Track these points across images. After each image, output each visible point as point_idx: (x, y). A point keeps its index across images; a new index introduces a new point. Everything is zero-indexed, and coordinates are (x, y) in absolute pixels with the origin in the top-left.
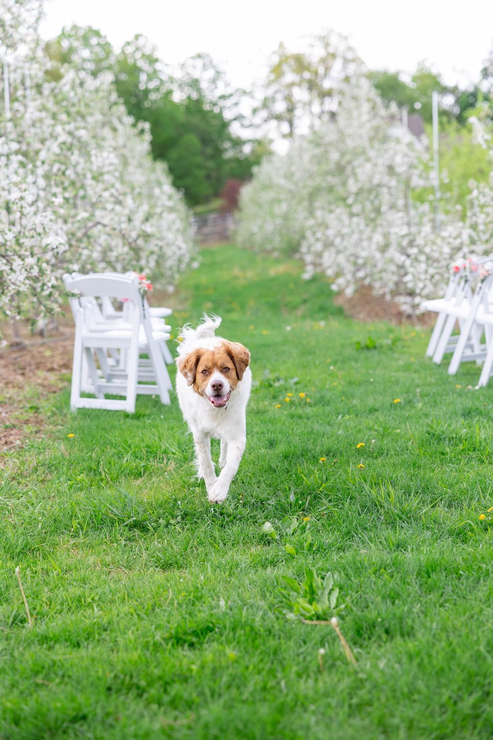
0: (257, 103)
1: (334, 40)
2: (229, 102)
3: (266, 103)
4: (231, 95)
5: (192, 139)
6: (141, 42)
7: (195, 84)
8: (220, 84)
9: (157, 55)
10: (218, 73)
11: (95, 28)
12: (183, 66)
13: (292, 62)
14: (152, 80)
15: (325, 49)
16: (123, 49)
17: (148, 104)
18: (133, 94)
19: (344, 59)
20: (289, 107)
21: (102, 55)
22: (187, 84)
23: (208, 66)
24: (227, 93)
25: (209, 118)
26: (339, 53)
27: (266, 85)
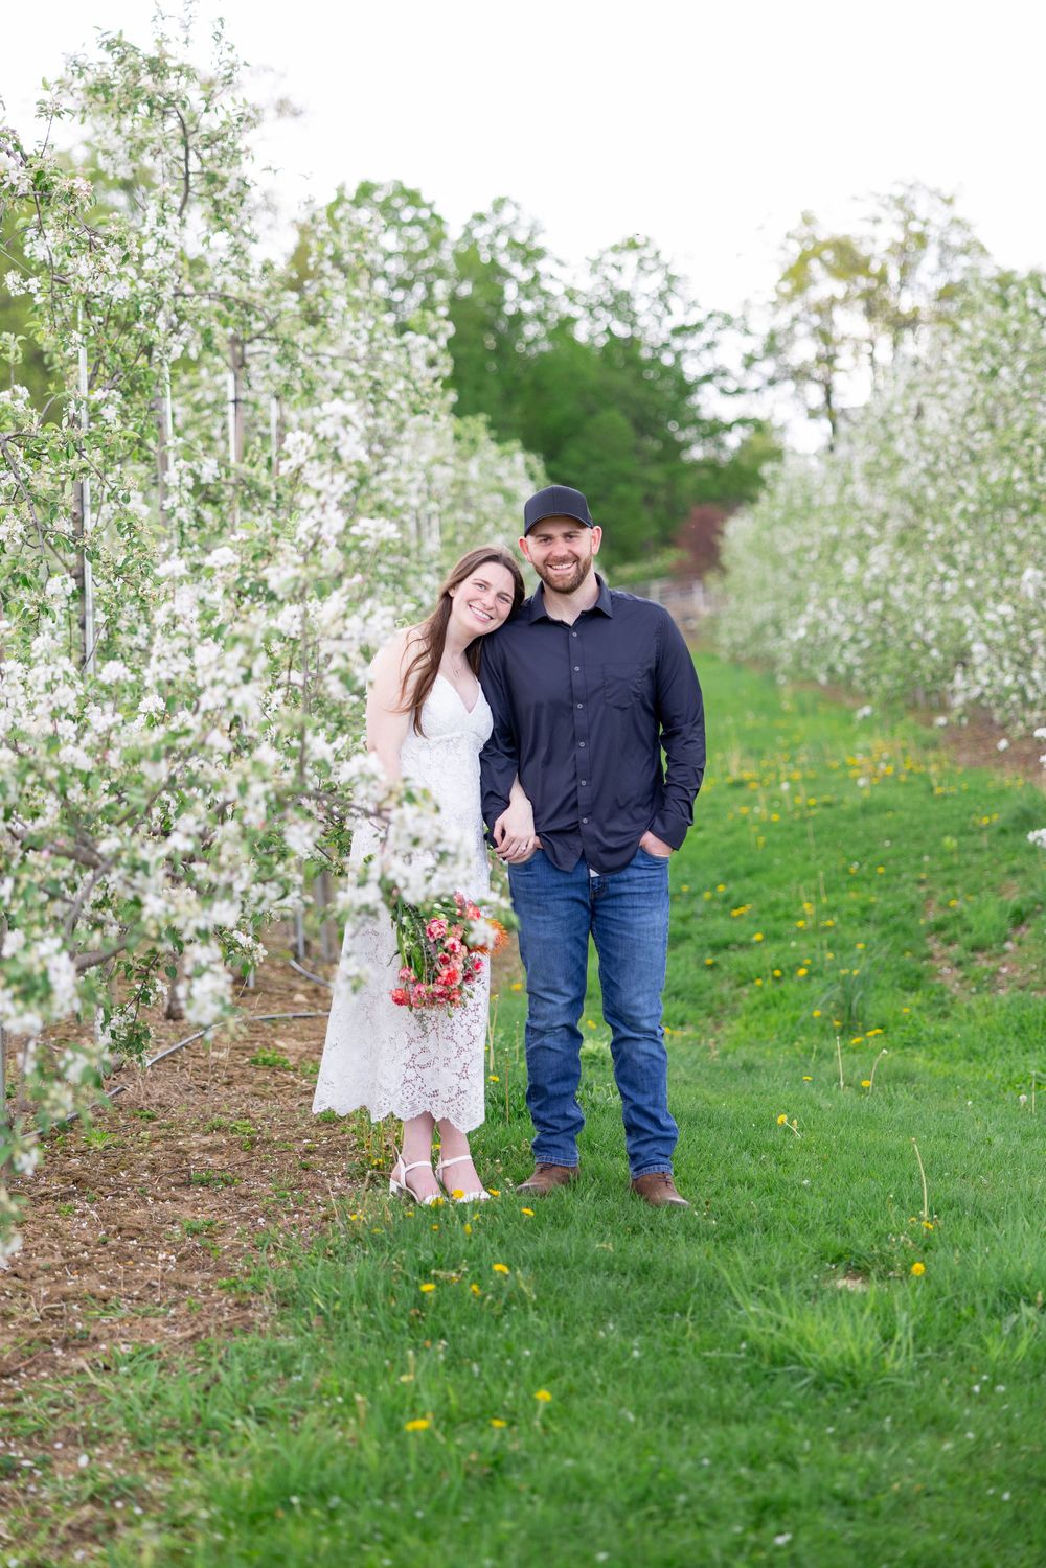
0: (755, 345)
1: (922, 208)
2: (694, 343)
3: (772, 348)
4: (698, 327)
5: (615, 419)
6: (508, 214)
7: (620, 304)
8: (674, 302)
9: (540, 242)
10: (671, 279)
11: (409, 185)
12: (595, 266)
13: (829, 255)
14: (528, 297)
15: (905, 224)
16: (468, 231)
17: (520, 347)
18: (489, 326)
19: (945, 247)
20: (824, 350)
21: (422, 244)
22: (602, 304)
23: (649, 265)
24: (690, 322)
25: (651, 374)
26: (933, 233)
27: (774, 304)
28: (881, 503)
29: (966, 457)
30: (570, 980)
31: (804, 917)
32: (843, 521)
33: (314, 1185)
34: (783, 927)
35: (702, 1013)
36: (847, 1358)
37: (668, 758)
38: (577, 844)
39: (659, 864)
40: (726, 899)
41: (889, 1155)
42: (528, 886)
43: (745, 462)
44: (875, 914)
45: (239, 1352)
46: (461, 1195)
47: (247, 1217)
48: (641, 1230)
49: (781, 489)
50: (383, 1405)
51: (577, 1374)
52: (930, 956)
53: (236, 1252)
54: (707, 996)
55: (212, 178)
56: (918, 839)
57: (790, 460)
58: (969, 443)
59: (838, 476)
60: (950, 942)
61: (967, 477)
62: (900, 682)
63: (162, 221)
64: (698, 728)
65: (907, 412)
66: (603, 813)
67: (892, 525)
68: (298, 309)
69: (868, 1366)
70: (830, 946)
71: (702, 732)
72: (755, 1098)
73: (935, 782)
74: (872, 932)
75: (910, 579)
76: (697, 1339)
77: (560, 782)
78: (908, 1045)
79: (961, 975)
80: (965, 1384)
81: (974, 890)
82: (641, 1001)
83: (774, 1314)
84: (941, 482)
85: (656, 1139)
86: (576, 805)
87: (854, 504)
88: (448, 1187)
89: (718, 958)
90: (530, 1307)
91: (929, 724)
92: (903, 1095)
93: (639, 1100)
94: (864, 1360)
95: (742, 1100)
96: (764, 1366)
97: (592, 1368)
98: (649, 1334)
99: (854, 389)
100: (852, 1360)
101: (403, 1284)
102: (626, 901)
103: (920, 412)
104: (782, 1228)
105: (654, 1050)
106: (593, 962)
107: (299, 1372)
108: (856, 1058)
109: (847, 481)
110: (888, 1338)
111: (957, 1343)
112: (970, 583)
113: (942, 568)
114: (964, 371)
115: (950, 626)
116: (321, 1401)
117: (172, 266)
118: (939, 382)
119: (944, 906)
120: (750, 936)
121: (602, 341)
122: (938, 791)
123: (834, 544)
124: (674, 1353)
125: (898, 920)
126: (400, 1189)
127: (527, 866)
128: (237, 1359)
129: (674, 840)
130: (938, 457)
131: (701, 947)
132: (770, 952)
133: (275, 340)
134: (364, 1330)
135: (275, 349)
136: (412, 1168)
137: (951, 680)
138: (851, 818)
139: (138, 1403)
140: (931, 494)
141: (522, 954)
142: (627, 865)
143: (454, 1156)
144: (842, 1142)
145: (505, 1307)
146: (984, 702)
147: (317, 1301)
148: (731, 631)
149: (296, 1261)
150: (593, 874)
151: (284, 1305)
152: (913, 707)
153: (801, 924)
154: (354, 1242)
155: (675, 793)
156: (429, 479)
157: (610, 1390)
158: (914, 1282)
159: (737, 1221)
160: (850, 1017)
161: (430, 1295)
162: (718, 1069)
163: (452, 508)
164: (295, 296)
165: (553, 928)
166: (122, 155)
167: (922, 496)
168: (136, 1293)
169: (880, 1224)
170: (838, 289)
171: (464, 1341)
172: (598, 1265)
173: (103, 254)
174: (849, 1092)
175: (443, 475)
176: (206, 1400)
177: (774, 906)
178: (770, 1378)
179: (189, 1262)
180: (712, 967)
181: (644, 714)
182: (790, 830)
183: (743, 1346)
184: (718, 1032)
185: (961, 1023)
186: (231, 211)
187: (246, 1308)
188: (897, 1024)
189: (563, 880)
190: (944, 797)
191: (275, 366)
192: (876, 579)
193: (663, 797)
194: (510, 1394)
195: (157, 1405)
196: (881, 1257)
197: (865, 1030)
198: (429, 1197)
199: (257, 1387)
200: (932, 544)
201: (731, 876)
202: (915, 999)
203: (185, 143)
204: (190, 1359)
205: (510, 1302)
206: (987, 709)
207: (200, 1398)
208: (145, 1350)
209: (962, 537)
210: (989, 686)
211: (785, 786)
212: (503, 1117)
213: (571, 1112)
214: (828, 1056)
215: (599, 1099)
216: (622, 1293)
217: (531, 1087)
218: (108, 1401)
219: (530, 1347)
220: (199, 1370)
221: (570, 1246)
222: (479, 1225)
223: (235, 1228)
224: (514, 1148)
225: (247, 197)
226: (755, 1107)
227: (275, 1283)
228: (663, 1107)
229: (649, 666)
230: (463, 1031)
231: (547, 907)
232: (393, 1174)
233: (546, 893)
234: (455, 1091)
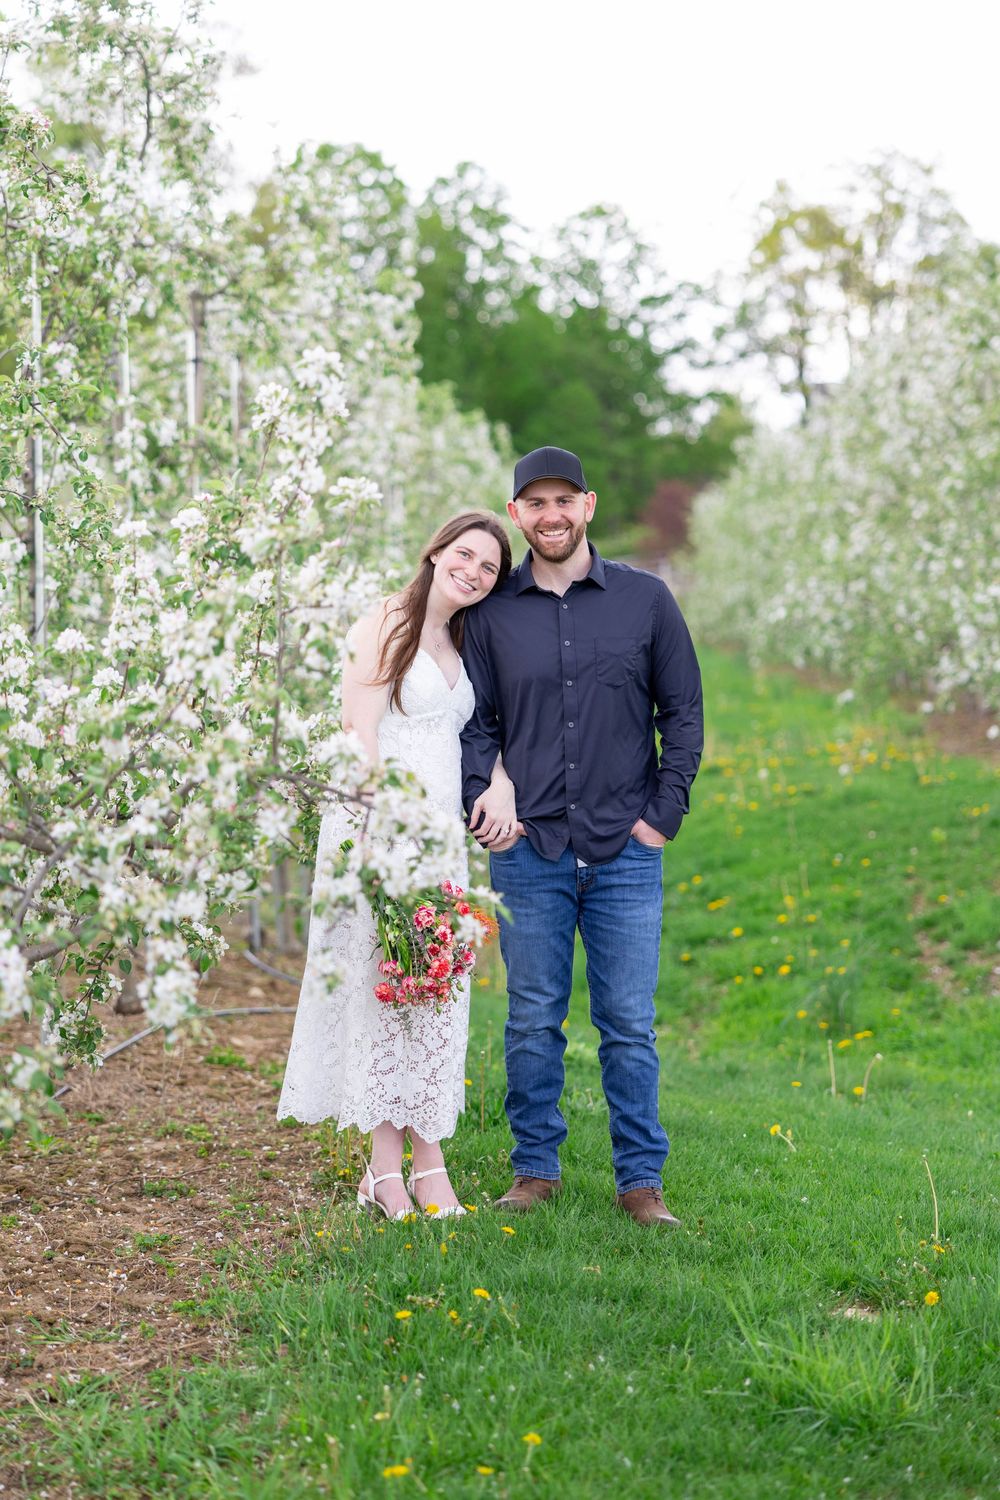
0: (725, 316)
1: (900, 176)
2: (661, 314)
3: (744, 319)
4: (667, 298)
5: (579, 392)
6: (472, 179)
7: (587, 273)
8: (643, 272)
9: (504, 208)
10: (639, 247)
11: (371, 148)
12: (562, 233)
13: (804, 225)
14: (492, 264)
15: (881, 195)
16: (431, 196)
17: (483, 317)
18: (450, 294)
19: (922, 217)
20: (798, 324)
21: (383, 209)
22: (570, 274)
23: (618, 233)
24: (660, 293)
25: (618, 346)
26: (911, 203)
27: (746, 275)
28: (862, 479)
29: (953, 432)
30: (553, 979)
31: (784, 910)
32: (820, 499)
33: (275, 1197)
34: (763, 921)
35: (680, 1011)
36: (862, 1399)
37: (663, 741)
38: (564, 831)
39: (651, 854)
40: (703, 891)
41: (891, 1170)
42: (510, 877)
43: (715, 438)
44: (861, 910)
45: (199, 1384)
46: (436, 1210)
47: (203, 1231)
48: (630, 1251)
49: (754, 465)
50: (357, 1447)
51: (567, 1413)
52: (919, 954)
53: (193, 1270)
54: (684, 993)
55: (174, 123)
56: (905, 830)
57: (760, 435)
58: (957, 418)
59: (815, 451)
60: (940, 939)
61: (953, 453)
62: (883, 665)
63: (122, 165)
64: (695, 709)
65: (889, 384)
66: (592, 798)
67: (875, 502)
68: (263, 263)
69: (886, 1409)
70: (816, 942)
71: (701, 714)
72: (743, 1105)
73: (921, 771)
74: (859, 928)
75: (893, 559)
76: (697, 1373)
77: (547, 764)
78: (899, 1048)
79: (952, 974)
80: (992, 1429)
81: (965, 885)
82: (633, 1003)
83: (781, 1348)
84: (926, 458)
85: (645, 1152)
86: (563, 789)
87: (833, 480)
88: (421, 1202)
89: (698, 953)
90: (514, 1337)
91: (913, 709)
92: (898, 1103)
93: (629, 1109)
94: (881, 1401)
95: (730, 1107)
96: (773, 1406)
97: (584, 1406)
98: (644, 1368)
100: (868, 1401)
101: (375, 1310)
102: (616, 894)
103: (903, 385)
104: (782, 1251)
105: (644, 1056)
106: (580, 959)
107: (262, 1407)
108: (845, 1061)
109: (824, 457)
110: (905, 1375)
111: (979, 1382)
112: (958, 563)
113: (927, 547)
114: (951, 341)
115: (938, 609)
116: (288, 1441)
117: (132, 214)
118: (926, 353)
119: (933, 902)
120: (730, 929)
121: (568, 312)
122: (925, 780)
123: (810, 522)
124: (672, 1390)
125: (883, 917)
126: (369, 1203)
127: (510, 854)
128: (196, 1392)
129: (668, 829)
130: (922, 434)
131: (678, 943)
132: (750, 949)
133: (238, 297)
134: (335, 1360)
135: (238, 307)
136: (382, 1180)
137: (936, 663)
138: (833, 807)
139: (88, 1441)
140: (916, 470)
141: (503, 950)
142: (616, 855)
143: (428, 1167)
144: (840, 1155)
145: (487, 1337)
146: (971, 687)
147: (282, 1327)
149: (258, 1282)
150: (581, 864)
151: (246, 1331)
152: (894, 692)
153: (782, 918)
154: (320, 1261)
155: (669, 778)
156: (394, 448)
157: (604, 1432)
158: (928, 1313)
159: (734, 1244)
160: (837, 1019)
161: (406, 1322)
162: (699, 1073)
163: (417, 478)
164: (258, 250)
165: (536, 922)
166: (79, 97)
167: (906, 473)
168: (85, 1315)
169: (887, 1248)
170: (809, 258)
171: (443, 1374)
172: (585, 1289)
173: (62, 194)
174: (842, 1099)
175: (408, 444)
176: (162, 1439)
177: (753, 899)
178: (779, 1420)
179: (142, 1281)
180: (690, 963)
181: (637, 692)
182: (769, 819)
183: (748, 1382)
184: (696, 1033)
185: (954, 1026)
186: (194, 158)
187: (204, 1334)
188: (887, 1025)
189: (548, 870)
190: (930, 787)
191: (238, 325)
192: (858, 558)
193: (657, 783)
194: (496, 1435)
195: (108, 1443)
196: (891, 1283)
197: (854, 1032)
198: (401, 1212)
199: (218, 1426)
200: (918, 522)
201: (707, 867)
202: (904, 1000)
203: (146, 84)
204: (144, 1390)
205: (491, 1331)
206: (975, 695)
207: (156, 1436)
208: (94, 1381)
209: (948, 514)
210: (979, 670)
211: (763, 774)
212: (478, 1125)
213: (554, 1122)
214: (818, 1060)
215: (580, 1106)
216: (613, 1321)
217: (511, 1094)
218: (55, 1438)
219: (516, 1383)
220: (154, 1403)
221: (555, 1269)
222: (455, 1243)
223: (191, 1243)
224: (490, 1158)
225: (211, 144)
226: (744, 1115)
227: (236, 1307)
228: (653, 1119)
229: (644, 642)
230: (434, 1033)
231: (530, 899)
232: (361, 1186)
233: (530, 885)
234: (422, 1098)
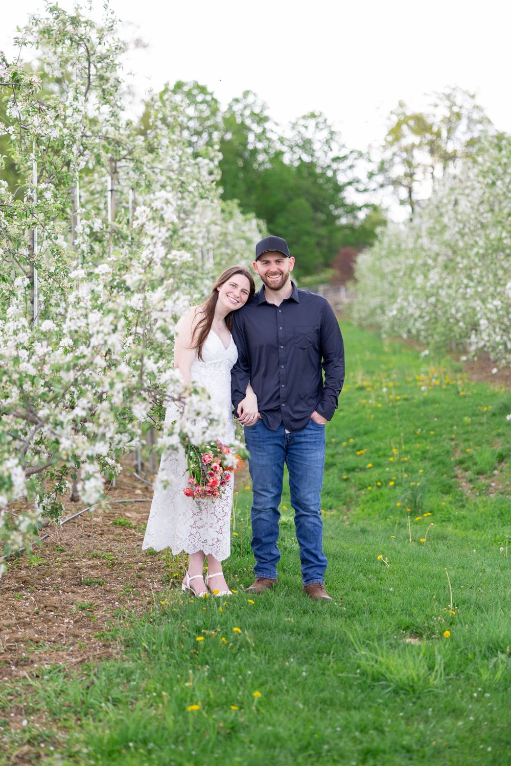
0: (374, 167)
1: (459, 99)
2: (343, 166)
3: (382, 169)
4: (345, 158)
5: (302, 203)
6: (250, 99)
7: (306, 145)
8: (334, 145)
9: (266, 113)
10: (332, 133)
11: (201, 83)
12: (294, 126)
13: (412, 123)
14: (260, 141)
15: (450, 108)
16: (230, 107)
17: (255, 166)
18: (240, 155)
19: (470, 120)
20: (408, 171)
21: (207, 113)
22: (297, 145)
23: (321, 126)
24: (341, 155)
25: (321, 181)
26: (464, 112)
27: (384, 146)
28: (436, 248)
29: (479, 226)
30: (274, 485)
31: (393, 455)
32: (416, 257)
33: (144, 586)
34: (382, 460)
35: (341, 503)
36: (410, 678)
37: (326, 374)
38: (279, 416)
39: (320, 428)
40: (354, 446)
41: (433, 576)
42: (254, 438)
43: (368, 226)
45: (104, 669)
46: (218, 592)
47: (109, 601)
48: (308, 612)
49: (386, 240)
50: (176, 697)
51: (274, 684)
52: (456, 477)
53: (104, 619)
54: (343, 494)
55: (101, 78)
56: (451, 418)
57: (390, 226)
58: (480, 218)
59: (414, 234)
60: (466, 470)
61: (479, 236)
62: (443, 338)
63: (76, 99)
64: (341, 360)
65: (449, 201)
66: (293, 401)
67: (441, 259)
68: (144, 145)
69: (421, 683)
70: (406, 471)
71: (343, 362)
72: (366, 546)
73: (460, 389)
74: (427, 464)
75: (449, 287)
76: (335, 666)
77: (271, 385)
78: (444, 521)
79: (471, 486)
80: (470, 692)
81: (479, 444)
82: (310, 496)
83: (374, 655)
84: (466, 238)
85: (316, 566)
86: (279, 397)
87: (422, 248)
88: (211, 589)
89: (350, 475)
90: (251, 649)
91: (458, 360)
92: (441, 546)
93: (309, 546)
94: (419, 679)
95: (360, 547)
96: (369, 681)
97: (282, 681)
98: (311, 664)
99: (423, 190)
100: (413, 679)
101: (187, 637)
102: (304, 446)
103: (456, 203)
104: (379, 612)
105: (316, 521)
106: (286, 476)
107: (134, 680)
108: (418, 527)
109: (419, 237)
110: (431, 668)
111: (466, 672)
112: (480, 289)
113: (466, 281)
114: (479, 182)
115: (469, 310)
116: (145, 695)
117: (81, 122)
118: (466, 187)
120: (366, 464)
121: (296, 164)
122: (462, 393)
123: (412, 268)
124: (324, 674)
125: (440, 458)
126: (187, 589)
127: (254, 427)
128: (103, 673)
129: (328, 416)
130: (465, 226)
131: (341, 470)
132: (376, 473)
133: (132, 160)
134: (168, 659)
135: (132, 165)
136: (193, 578)
137: (469, 338)
138: (418, 406)
139: (53, 694)
140: (461, 244)
141: (250, 472)
142: (304, 428)
143: (215, 573)
144: (410, 569)
145: (239, 649)
146: (486, 349)
147: (144, 644)
148: (359, 311)
149: (134, 624)
150: (287, 432)
151: (128, 646)
152: (450, 351)
153: (391, 459)
154: (163, 615)
155: (329, 392)
156: (208, 232)
157: (291, 692)
158: (445, 640)
159: (356, 608)
160: (415, 507)
161: (201, 643)
162: (348, 531)
163: (219, 246)
164: (142, 138)
165: (266, 460)
166: (56, 65)
167: (456, 245)
168: (53, 639)
169: (428, 611)
170: (415, 139)
171: (218, 666)
172: (286, 629)
173: (46, 115)
174: (414, 544)
175: (215, 229)
176: (87, 693)
177: (378, 450)
178: (372, 688)
179: (80, 623)
180: (346, 480)
181: (314, 351)
182: (387, 412)
183: (358, 671)
184: (348, 513)
185: (471, 511)
186: (111, 94)
187: (108, 647)
188: (439, 510)
189: (271, 435)
190: (465, 397)
191: (131, 173)
192: (432, 286)
193: (323, 394)
194: (240, 693)
195: (62, 695)
196: (428, 628)
197: (423, 513)
198: (202, 593)
199: (113, 688)
200: (461, 269)
201: (356, 434)
202: (448, 498)
203: (88, 60)
204: (79, 672)
205: (241, 647)
206: (487, 353)
207: (84, 692)
208: (57, 668)
209: (476, 266)
210: (488, 341)
211: (385, 390)
212: (240, 554)
213: (274, 552)
214: (404, 526)
215: (288, 546)
216: (298, 643)
217: (254, 539)
218: (38, 693)
219: (251, 670)
220: (84, 678)
221: (272, 619)
222: (226, 608)
223: (103, 607)
224: (245, 569)
225: (119, 87)
226: (367, 551)
227: (123, 635)
228: (320, 550)
229: (317, 328)
230: (220, 510)
231: (263, 448)
232: (184, 581)
233: (263, 442)
234: (216, 540)
